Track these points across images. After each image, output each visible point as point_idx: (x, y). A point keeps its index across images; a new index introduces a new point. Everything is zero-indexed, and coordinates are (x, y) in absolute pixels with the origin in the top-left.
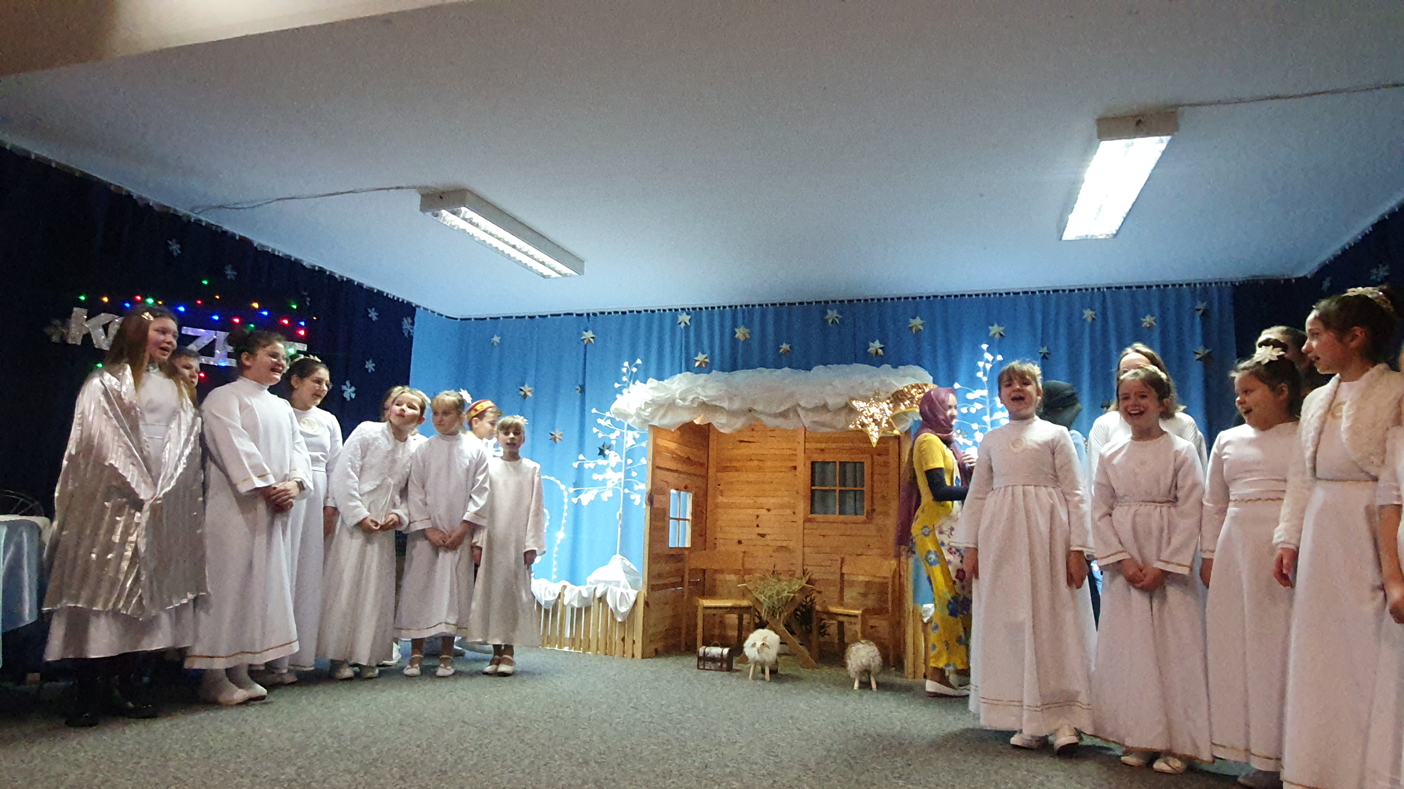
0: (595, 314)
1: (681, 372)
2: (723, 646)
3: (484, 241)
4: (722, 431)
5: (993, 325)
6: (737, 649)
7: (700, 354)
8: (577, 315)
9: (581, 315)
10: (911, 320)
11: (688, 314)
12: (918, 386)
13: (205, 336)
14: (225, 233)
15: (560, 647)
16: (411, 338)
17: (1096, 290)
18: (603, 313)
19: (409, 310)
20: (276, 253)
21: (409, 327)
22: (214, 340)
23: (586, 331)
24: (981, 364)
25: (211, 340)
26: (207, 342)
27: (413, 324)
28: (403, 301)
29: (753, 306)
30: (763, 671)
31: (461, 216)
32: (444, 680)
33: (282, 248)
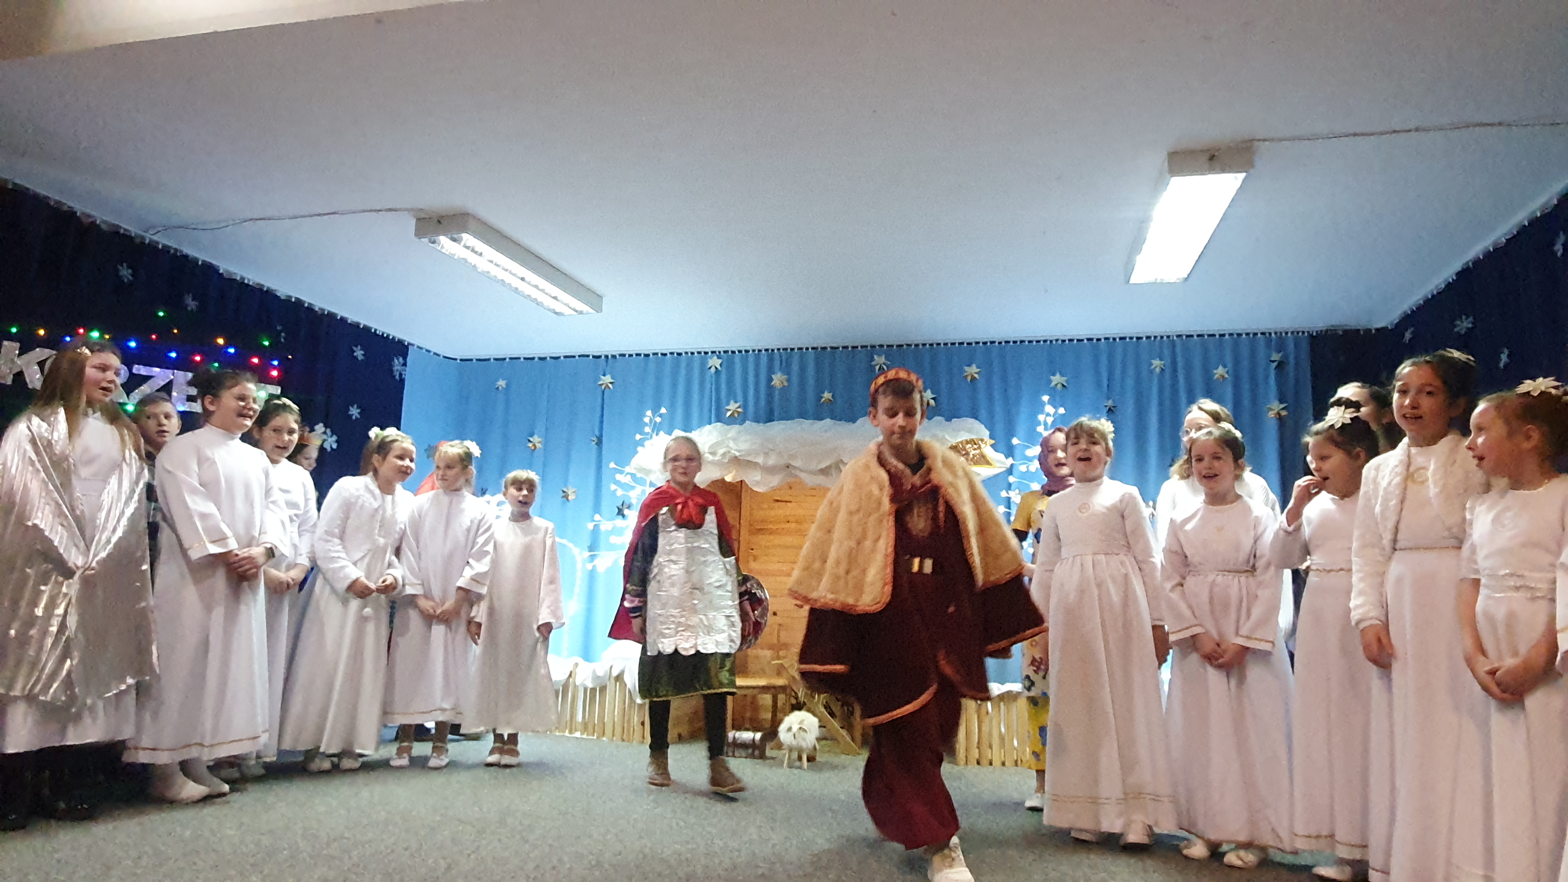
0: (614, 357)
1: (710, 424)
2: (755, 730)
3: (488, 272)
4: (755, 489)
5: (1054, 375)
6: (771, 734)
7: (732, 402)
8: (594, 357)
9: (599, 357)
10: (966, 368)
11: (719, 357)
12: (972, 442)
13: (160, 375)
14: (186, 257)
15: (570, 732)
16: (402, 381)
17: (1165, 338)
18: (623, 355)
19: (401, 348)
20: (246, 281)
21: (399, 368)
22: (170, 383)
23: (604, 375)
24: (1041, 417)
25: (168, 381)
26: (162, 383)
27: (405, 364)
28: (394, 338)
29: (792, 349)
30: (800, 758)
31: (463, 243)
32: (435, 773)
33: (253, 276)
